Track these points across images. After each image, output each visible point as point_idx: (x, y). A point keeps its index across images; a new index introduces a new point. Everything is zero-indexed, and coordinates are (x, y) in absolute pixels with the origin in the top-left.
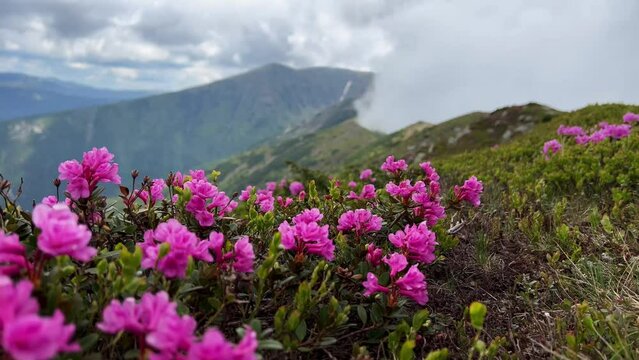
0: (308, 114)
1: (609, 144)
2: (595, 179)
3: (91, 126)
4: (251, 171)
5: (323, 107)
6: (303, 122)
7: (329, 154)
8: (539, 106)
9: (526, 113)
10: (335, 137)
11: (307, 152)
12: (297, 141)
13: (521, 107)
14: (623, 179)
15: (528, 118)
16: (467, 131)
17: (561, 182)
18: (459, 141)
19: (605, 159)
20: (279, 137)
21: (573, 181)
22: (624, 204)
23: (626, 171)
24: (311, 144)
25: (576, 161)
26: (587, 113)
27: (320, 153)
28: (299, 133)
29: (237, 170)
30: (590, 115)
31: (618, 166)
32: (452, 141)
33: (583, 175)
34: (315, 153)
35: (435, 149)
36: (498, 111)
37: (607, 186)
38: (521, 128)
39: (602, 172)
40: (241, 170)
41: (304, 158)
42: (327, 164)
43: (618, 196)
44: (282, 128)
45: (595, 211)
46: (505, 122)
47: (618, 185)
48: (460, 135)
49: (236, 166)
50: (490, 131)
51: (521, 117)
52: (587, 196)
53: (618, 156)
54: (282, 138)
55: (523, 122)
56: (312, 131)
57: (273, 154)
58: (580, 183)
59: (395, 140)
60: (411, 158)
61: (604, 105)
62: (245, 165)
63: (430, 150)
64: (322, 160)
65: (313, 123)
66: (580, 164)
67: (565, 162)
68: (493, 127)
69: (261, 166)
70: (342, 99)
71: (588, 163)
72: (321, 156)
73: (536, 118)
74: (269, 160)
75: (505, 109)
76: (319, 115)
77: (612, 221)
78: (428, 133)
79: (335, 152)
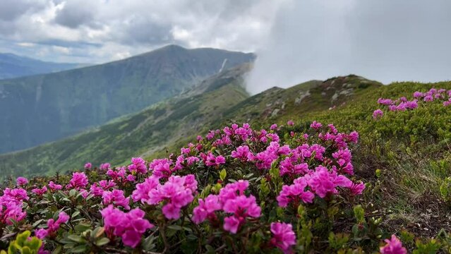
0: (197, 80)
1: (408, 112)
2: (402, 131)
3: (39, 88)
4: (156, 121)
5: (207, 77)
6: (194, 86)
7: (212, 109)
8: (357, 76)
9: (347, 82)
10: (216, 97)
11: (197, 108)
12: (189, 100)
13: (344, 78)
14: (415, 131)
15: (349, 85)
16: (308, 94)
17: (385, 132)
18: (302, 101)
19: (407, 121)
20: (176, 97)
21: (391, 132)
22: (416, 142)
23: (416, 127)
24: (200, 102)
25: (392, 121)
26: (392, 88)
27: (206, 108)
28: (190, 94)
29: (146, 121)
30: (394, 89)
31: (413, 124)
32: (297, 100)
33: (396, 128)
34: (202, 108)
35: (285, 106)
36: (328, 80)
37: (408, 134)
38: (344, 92)
39: (405, 127)
40: (149, 120)
41: (195, 112)
42: (210, 116)
43: (413, 139)
44: (178, 91)
45: (403, 146)
46: (333, 88)
47: (413, 134)
48: (303, 96)
49: (146, 117)
50: (324, 94)
51: (344, 85)
52: (398, 139)
53: (412, 120)
54: (178, 98)
55: (346, 88)
56: (199, 93)
57: (172, 109)
58: (395, 133)
59: (257, 99)
60: (270, 112)
61: (402, 83)
62: (152, 117)
63: (283, 107)
64: (207, 113)
65: (200, 87)
66: (394, 123)
67: (387, 122)
68: (325, 91)
69: (163, 118)
70: (221, 70)
71: (398, 123)
72: (207, 111)
73: (354, 85)
74: (169, 113)
75: (333, 79)
76: (204, 82)
77: (411, 150)
78: (280, 95)
79: (215, 108)
